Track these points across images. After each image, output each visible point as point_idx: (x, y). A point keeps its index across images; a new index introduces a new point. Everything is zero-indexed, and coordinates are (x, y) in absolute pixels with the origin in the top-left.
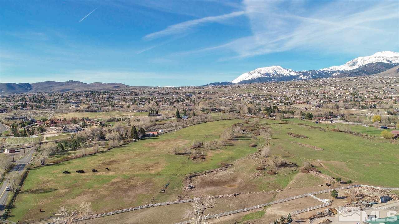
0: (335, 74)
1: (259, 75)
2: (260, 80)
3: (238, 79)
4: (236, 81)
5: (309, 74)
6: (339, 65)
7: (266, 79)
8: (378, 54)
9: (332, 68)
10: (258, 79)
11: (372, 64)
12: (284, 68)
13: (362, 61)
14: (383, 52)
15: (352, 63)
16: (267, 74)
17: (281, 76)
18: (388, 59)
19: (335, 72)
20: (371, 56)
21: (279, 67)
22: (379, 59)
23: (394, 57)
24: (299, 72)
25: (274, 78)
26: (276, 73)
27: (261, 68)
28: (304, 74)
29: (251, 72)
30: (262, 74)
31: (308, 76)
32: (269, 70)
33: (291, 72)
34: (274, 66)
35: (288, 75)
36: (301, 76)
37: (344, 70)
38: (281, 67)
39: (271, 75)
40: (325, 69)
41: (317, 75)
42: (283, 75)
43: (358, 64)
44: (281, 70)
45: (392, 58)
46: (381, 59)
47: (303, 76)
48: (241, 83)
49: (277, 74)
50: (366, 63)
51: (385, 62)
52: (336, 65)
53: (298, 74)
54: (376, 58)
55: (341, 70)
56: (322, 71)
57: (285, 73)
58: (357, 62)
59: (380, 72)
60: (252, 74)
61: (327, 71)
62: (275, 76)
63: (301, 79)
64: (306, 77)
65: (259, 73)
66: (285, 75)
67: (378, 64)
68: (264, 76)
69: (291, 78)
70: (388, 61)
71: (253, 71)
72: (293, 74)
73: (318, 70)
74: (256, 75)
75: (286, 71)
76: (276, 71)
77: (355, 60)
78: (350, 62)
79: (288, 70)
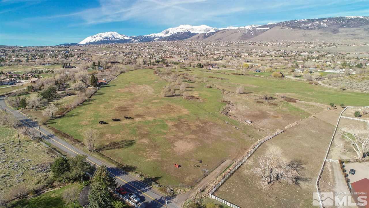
0: (156, 39)
1: (101, 38)
2: (102, 42)
3: (84, 41)
4: (83, 42)
5: (138, 38)
6: (157, 33)
7: (107, 41)
8: (182, 26)
9: (153, 35)
10: (101, 41)
11: (179, 32)
12: (119, 34)
13: (173, 31)
14: (184, 25)
15: (166, 32)
16: (107, 38)
17: (118, 39)
18: (188, 30)
19: (156, 37)
20: (178, 28)
21: (116, 33)
22: (183, 29)
23: (192, 29)
24: (130, 37)
25: (113, 41)
26: (113, 37)
27: (102, 33)
28: (135, 38)
29: (94, 36)
30: (103, 38)
31: (137, 40)
32: (108, 34)
33: (124, 37)
34: (111, 32)
35: (123, 39)
36: (132, 40)
37: (161, 36)
38: (117, 33)
39: (110, 38)
40: (148, 35)
41: (144, 39)
42: (120, 39)
43: (169, 32)
44: (117, 35)
45: (190, 29)
46: (184, 30)
47: (134, 40)
48: (87, 44)
49: (115, 38)
50: (175, 32)
51: (186, 31)
52: (155, 33)
53: (130, 39)
54: (181, 29)
55: (160, 36)
56: (147, 37)
57: (121, 37)
58: (169, 31)
59: (186, 38)
60: (95, 38)
61: (150, 36)
62: (113, 39)
63: (133, 42)
64: (136, 40)
65: (101, 37)
66: (121, 39)
67: (185, 33)
68: (105, 39)
69: (125, 41)
70: (188, 31)
71: (95, 36)
72: (127, 38)
73: (144, 36)
74: (99, 39)
75: (121, 36)
76: (113, 36)
77: (168, 30)
78: (165, 31)
79: (122, 35)
